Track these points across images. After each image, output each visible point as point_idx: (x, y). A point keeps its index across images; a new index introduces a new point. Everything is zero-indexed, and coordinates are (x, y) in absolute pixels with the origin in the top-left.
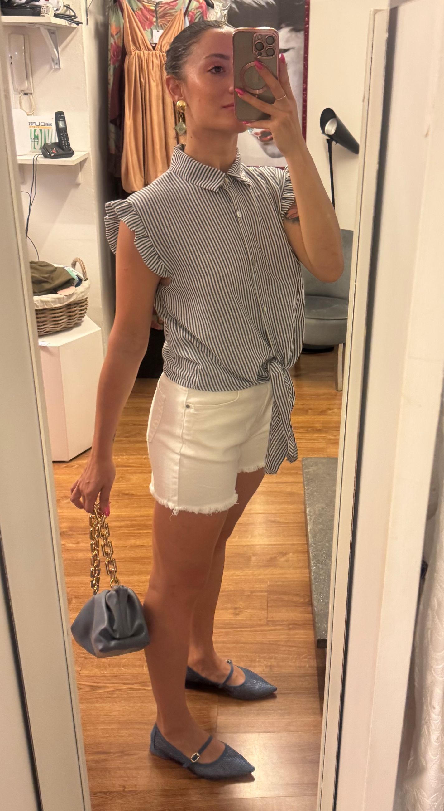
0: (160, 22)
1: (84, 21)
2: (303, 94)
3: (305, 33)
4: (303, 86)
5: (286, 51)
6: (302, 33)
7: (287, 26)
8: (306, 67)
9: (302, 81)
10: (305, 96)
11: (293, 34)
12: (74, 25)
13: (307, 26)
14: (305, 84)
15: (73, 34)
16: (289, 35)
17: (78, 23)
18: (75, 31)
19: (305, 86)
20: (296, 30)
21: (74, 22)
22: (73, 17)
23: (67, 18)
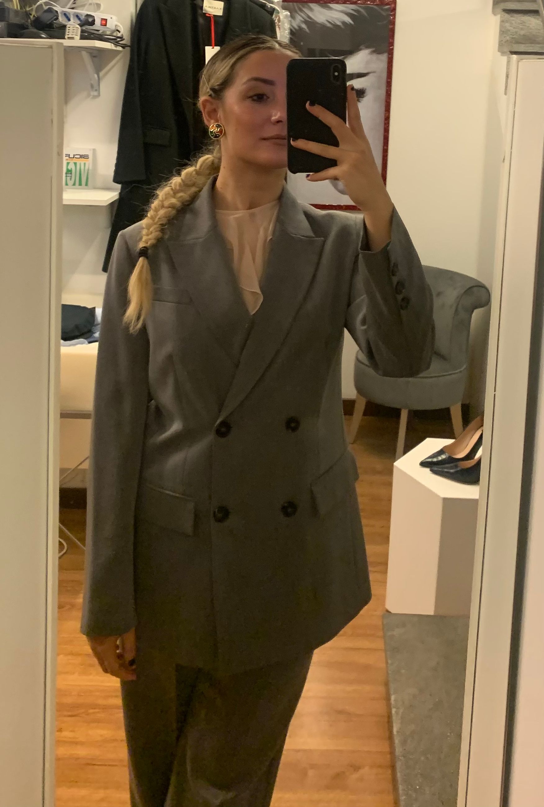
3: (389, 55)
5: (363, 75)
6: (386, 55)
7: (367, 47)
11: (375, 56)
16: (370, 57)
20: (378, 52)
21: (120, 45)
22: (118, 39)
23: (112, 41)
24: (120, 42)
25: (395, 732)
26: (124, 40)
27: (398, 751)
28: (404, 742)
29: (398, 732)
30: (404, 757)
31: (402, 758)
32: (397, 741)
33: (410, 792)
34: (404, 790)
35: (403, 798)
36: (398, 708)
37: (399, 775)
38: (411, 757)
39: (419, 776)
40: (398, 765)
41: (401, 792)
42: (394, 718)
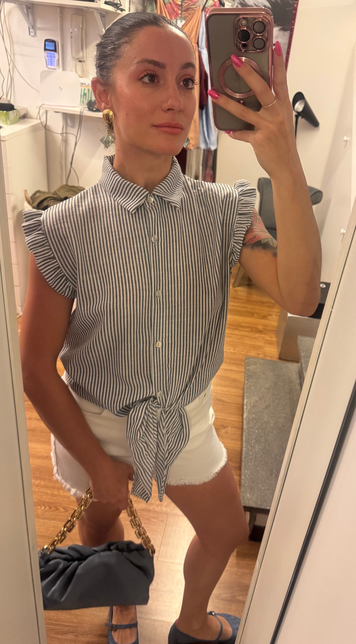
0: (184, 14)
1: (127, 8)
3: (290, 32)
7: (278, 25)
11: (282, 33)
12: (119, 12)
13: (292, 27)
16: (278, 33)
17: (122, 10)
20: (284, 29)
21: (119, 9)
22: (119, 5)
23: (114, 6)
24: (120, 7)
25: (245, 416)
26: (121, 5)
27: (245, 426)
28: (248, 423)
29: (246, 417)
30: (248, 429)
31: (247, 430)
32: (245, 422)
33: (249, 446)
34: (245, 445)
35: (244, 449)
36: (247, 406)
37: (244, 438)
38: (251, 430)
39: (254, 439)
40: (244, 433)
41: (244, 446)
42: (245, 410)
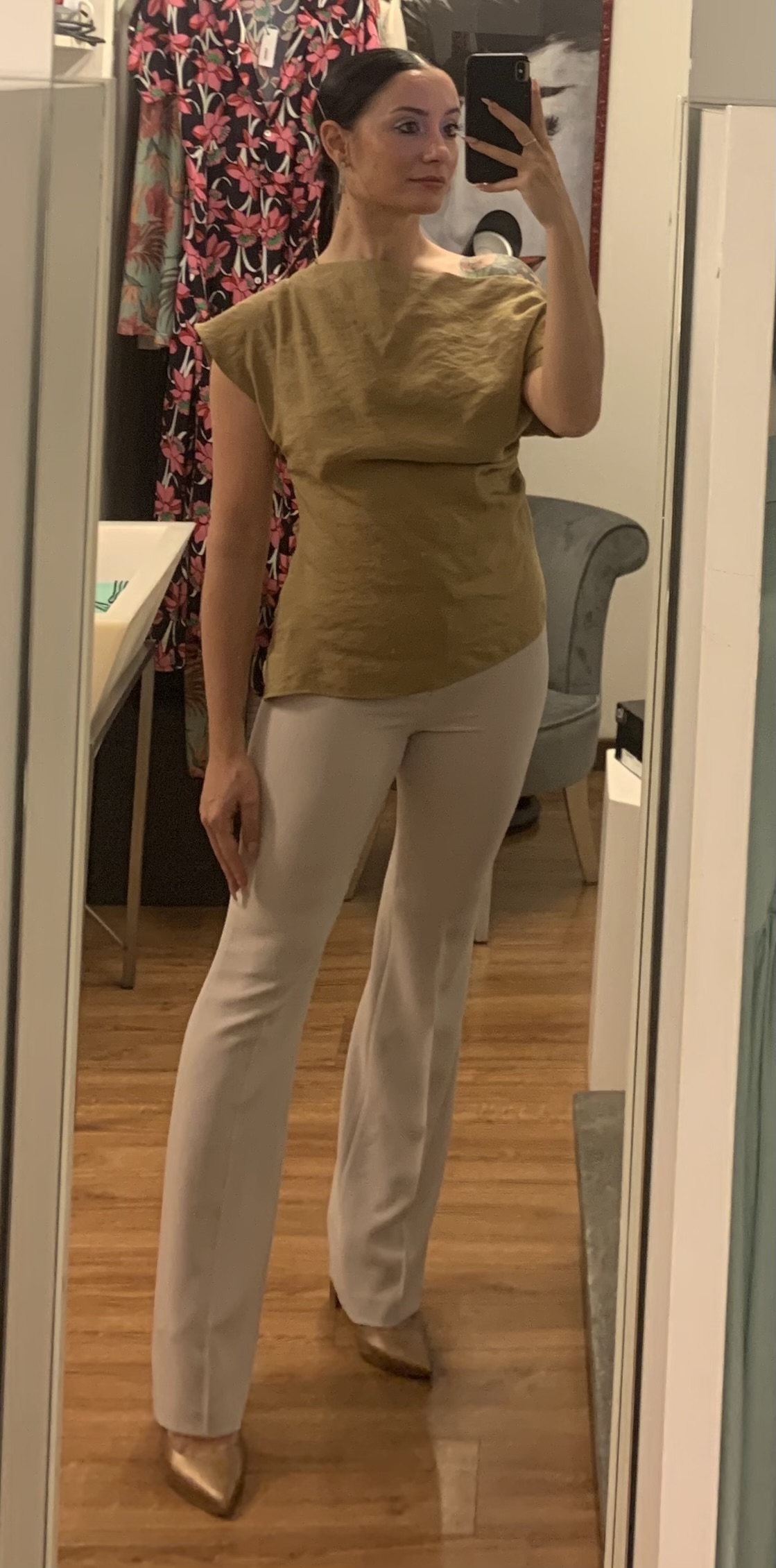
1: (108, 36)
2: (594, 185)
3: (601, 54)
4: (595, 166)
5: (555, 91)
6: (596, 53)
7: (560, 39)
8: (602, 126)
9: (591, 155)
10: (599, 188)
11: (575, 56)
12: (87, 46)
13: (606, 40)
14: (599, 163)
15: (80, 62)
16: (564, 58)
17: (95, 41)
18: (85, 57)
19: (598, 168)
20: (580, 47)
22: (84, 29)
23: (72, 33)
24: (88, 35)
26: (94, 29)
